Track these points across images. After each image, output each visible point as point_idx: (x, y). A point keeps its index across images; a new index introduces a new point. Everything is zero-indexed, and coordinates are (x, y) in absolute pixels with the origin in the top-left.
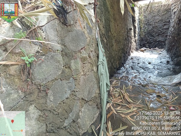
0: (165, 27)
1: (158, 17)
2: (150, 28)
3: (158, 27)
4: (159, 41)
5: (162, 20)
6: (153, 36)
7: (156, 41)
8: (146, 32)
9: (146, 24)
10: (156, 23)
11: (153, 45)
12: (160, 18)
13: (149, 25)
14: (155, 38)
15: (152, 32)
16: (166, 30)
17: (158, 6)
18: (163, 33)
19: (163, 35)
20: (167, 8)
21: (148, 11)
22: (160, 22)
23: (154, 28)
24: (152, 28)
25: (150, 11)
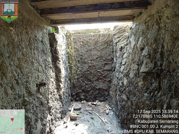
0: (106, 68)
1: (95, 52)
2: (85, 69)
3: (97, 67)
4: (100, 89)
5: (101, 57)
6: (91, 81)
7: (94, 89)
8: (79, 74)
9: (79, 61)
10: (93, 60)
11: (91, 95)
12: (99, 54)
13: (83, 62)
14: (93, 83)
15: (89, 74)
16: (108, 72)
17: (94, 36)
18: (105, 77)
19: (104, 79)
20: (108, 40)
21: (80, 42)
22: (98, 59)
23: (92, 68)
24: (88, 68)
25: (83, 42)
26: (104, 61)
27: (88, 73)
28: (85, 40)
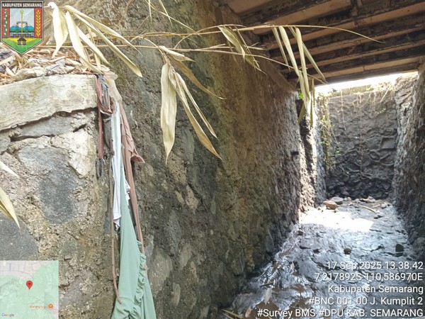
0: (386, 146)
1: (365, 122)
2: (349, 149)
3: (369, 145)
4: (375, 180)
5: (376, 129)
6: (359, 168)
7: (366, 180)
8: (339, 157)
9: (338, 137)
10: (363, 134)
11: (361, 190)
12: (372, 124)
13: (345, 139)
14: (363, 171)
15: (355, 157)
16: (390, 153)
17: (362, 96)
18: (384, 160)
19: (383, 164)
20: (387, 101)
21: (340, 108)
22: (372, 132)
23: (360, 148)
24: (353, 147)
25: (344, 108)
26: (382, 134)
27: (355, 155)
28: (347, 104)
